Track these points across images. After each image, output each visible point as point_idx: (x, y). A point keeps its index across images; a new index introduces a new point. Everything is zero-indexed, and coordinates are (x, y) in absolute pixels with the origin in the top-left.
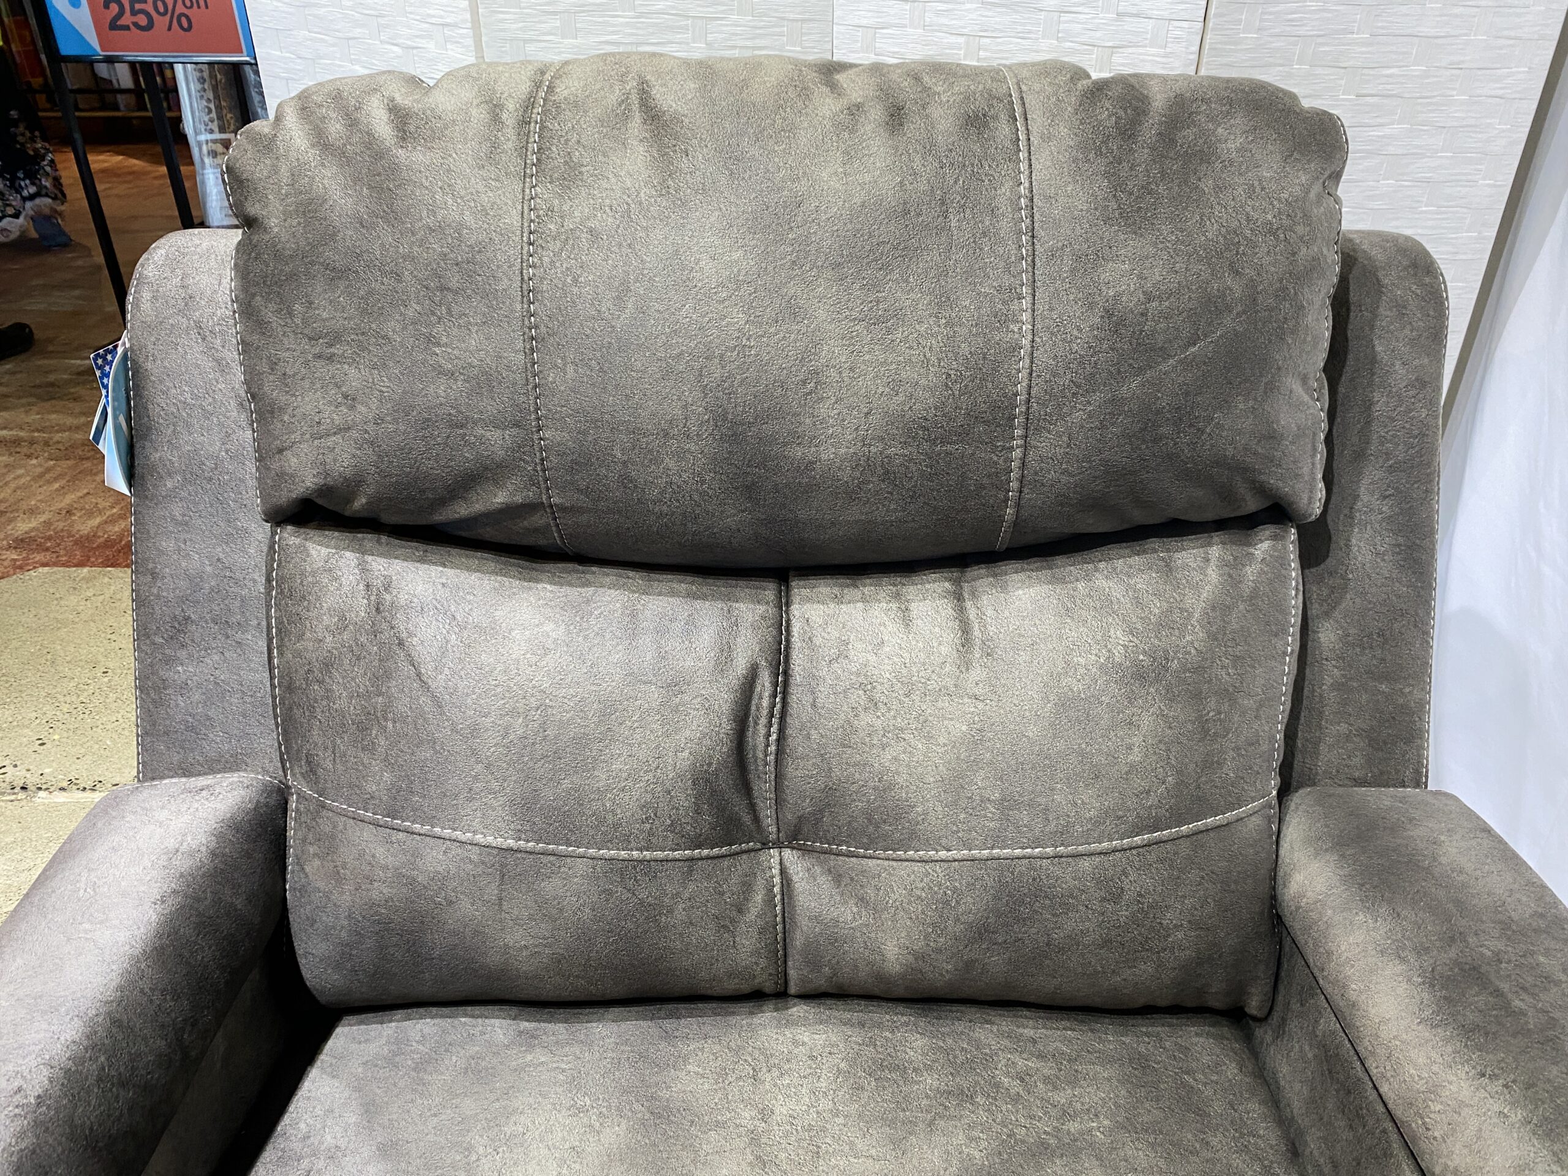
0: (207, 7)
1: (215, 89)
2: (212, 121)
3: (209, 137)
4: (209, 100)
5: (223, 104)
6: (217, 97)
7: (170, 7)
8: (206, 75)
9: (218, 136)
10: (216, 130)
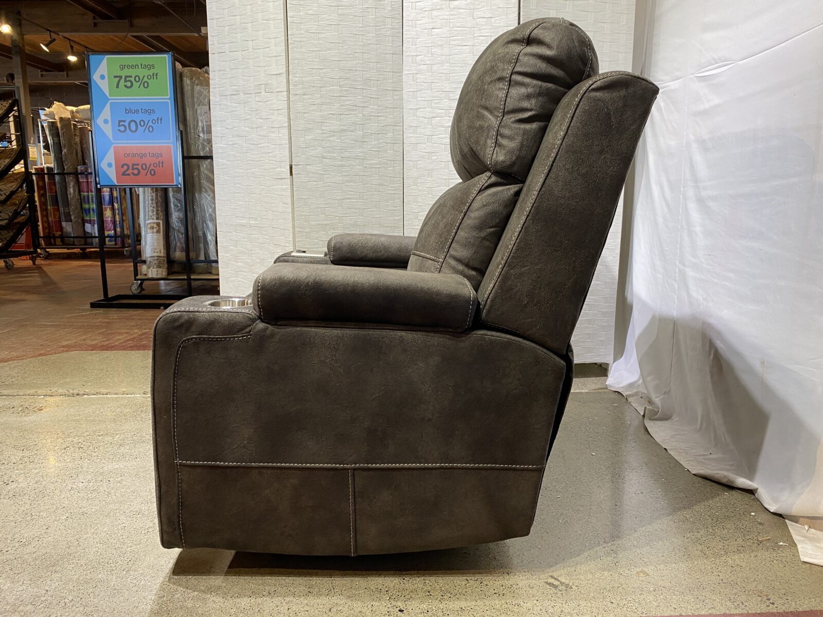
0: (162, 167)
1: (157, 203)
2: (153, 215)
3: (152, 221)
4: (154, 207)
5: (159, 209)
6: (157, 206)
7: (148, 167)
8: (154, 198)
9: (155, 221)
10: (155, 218)
